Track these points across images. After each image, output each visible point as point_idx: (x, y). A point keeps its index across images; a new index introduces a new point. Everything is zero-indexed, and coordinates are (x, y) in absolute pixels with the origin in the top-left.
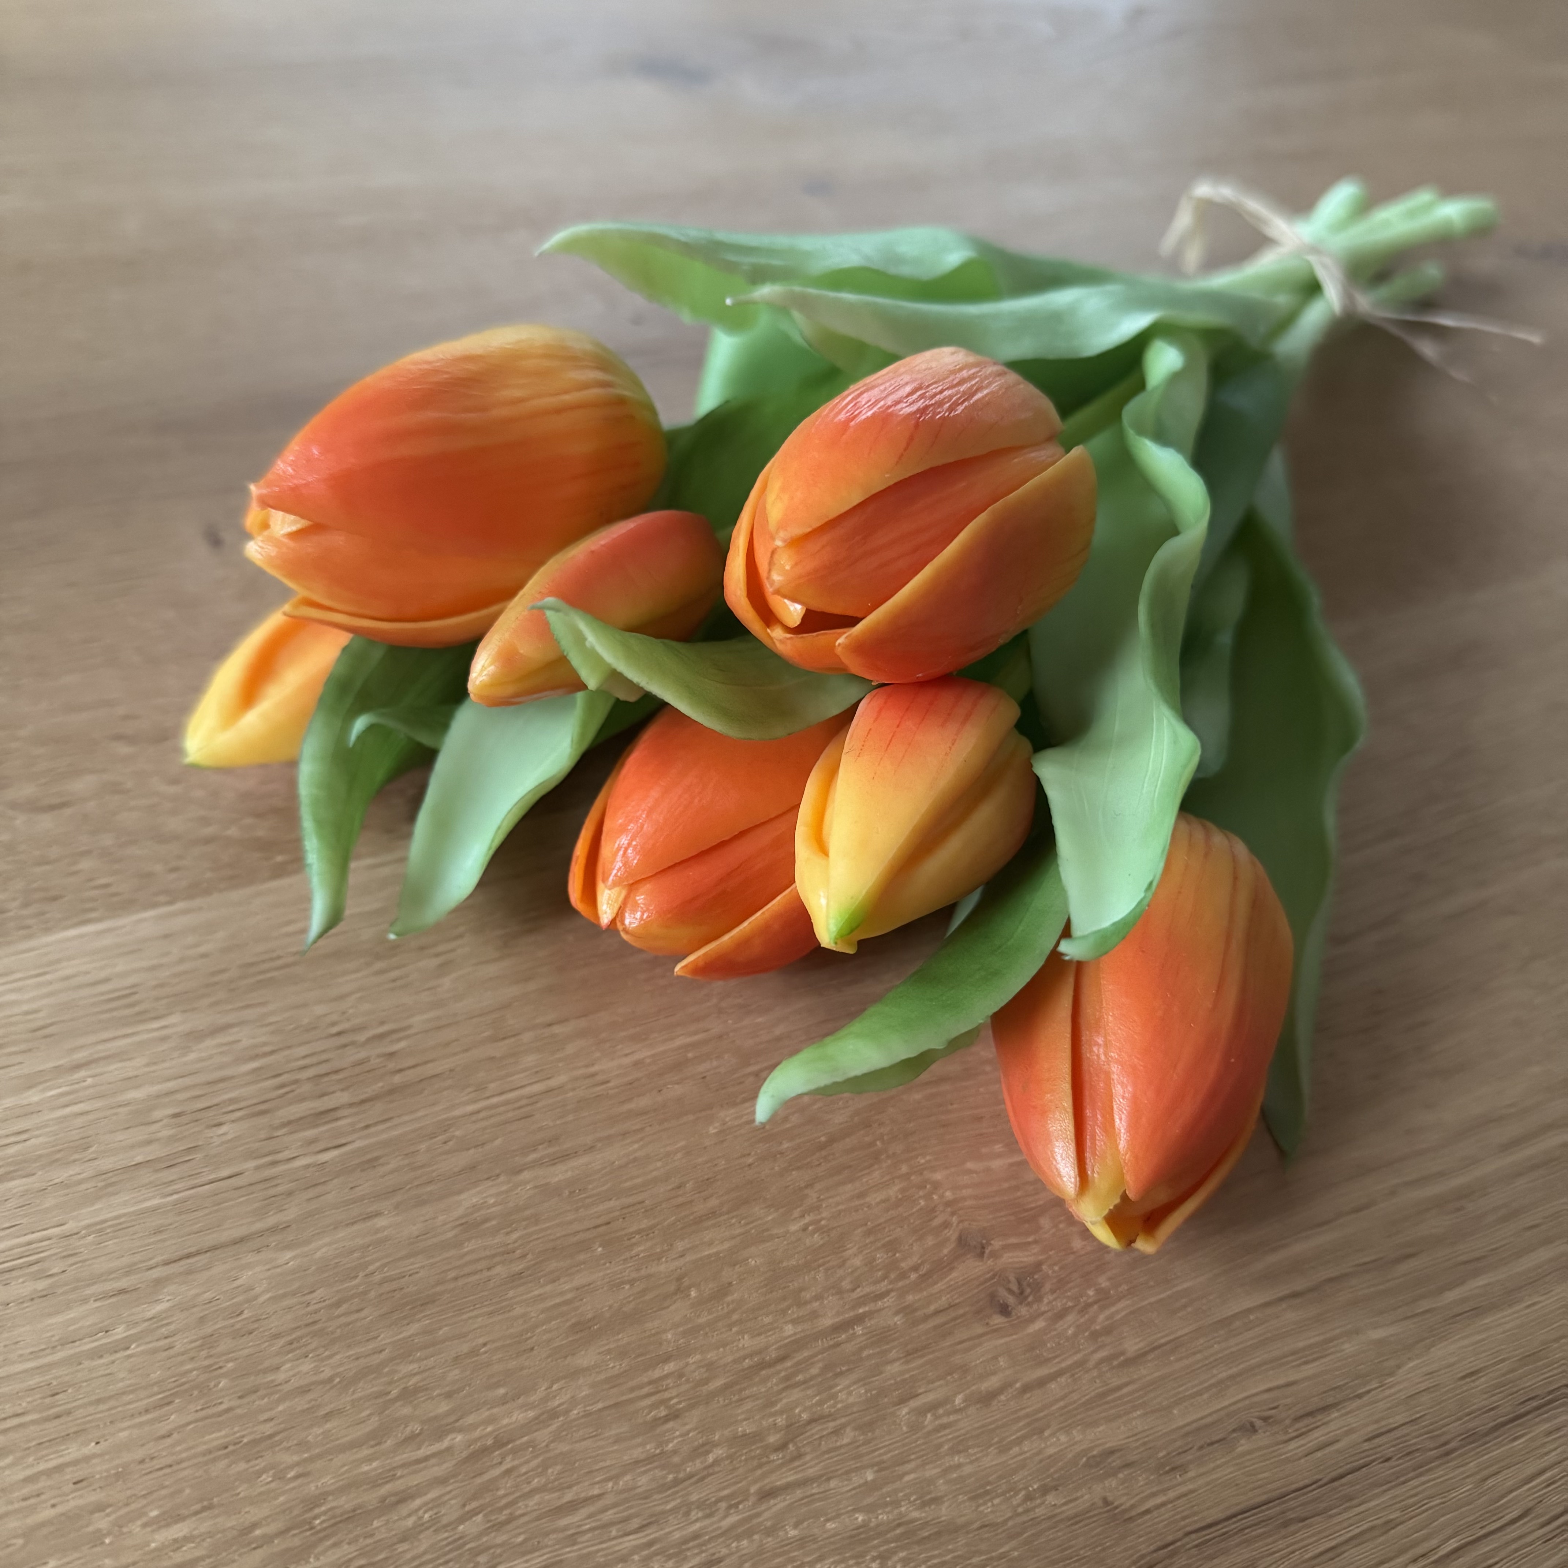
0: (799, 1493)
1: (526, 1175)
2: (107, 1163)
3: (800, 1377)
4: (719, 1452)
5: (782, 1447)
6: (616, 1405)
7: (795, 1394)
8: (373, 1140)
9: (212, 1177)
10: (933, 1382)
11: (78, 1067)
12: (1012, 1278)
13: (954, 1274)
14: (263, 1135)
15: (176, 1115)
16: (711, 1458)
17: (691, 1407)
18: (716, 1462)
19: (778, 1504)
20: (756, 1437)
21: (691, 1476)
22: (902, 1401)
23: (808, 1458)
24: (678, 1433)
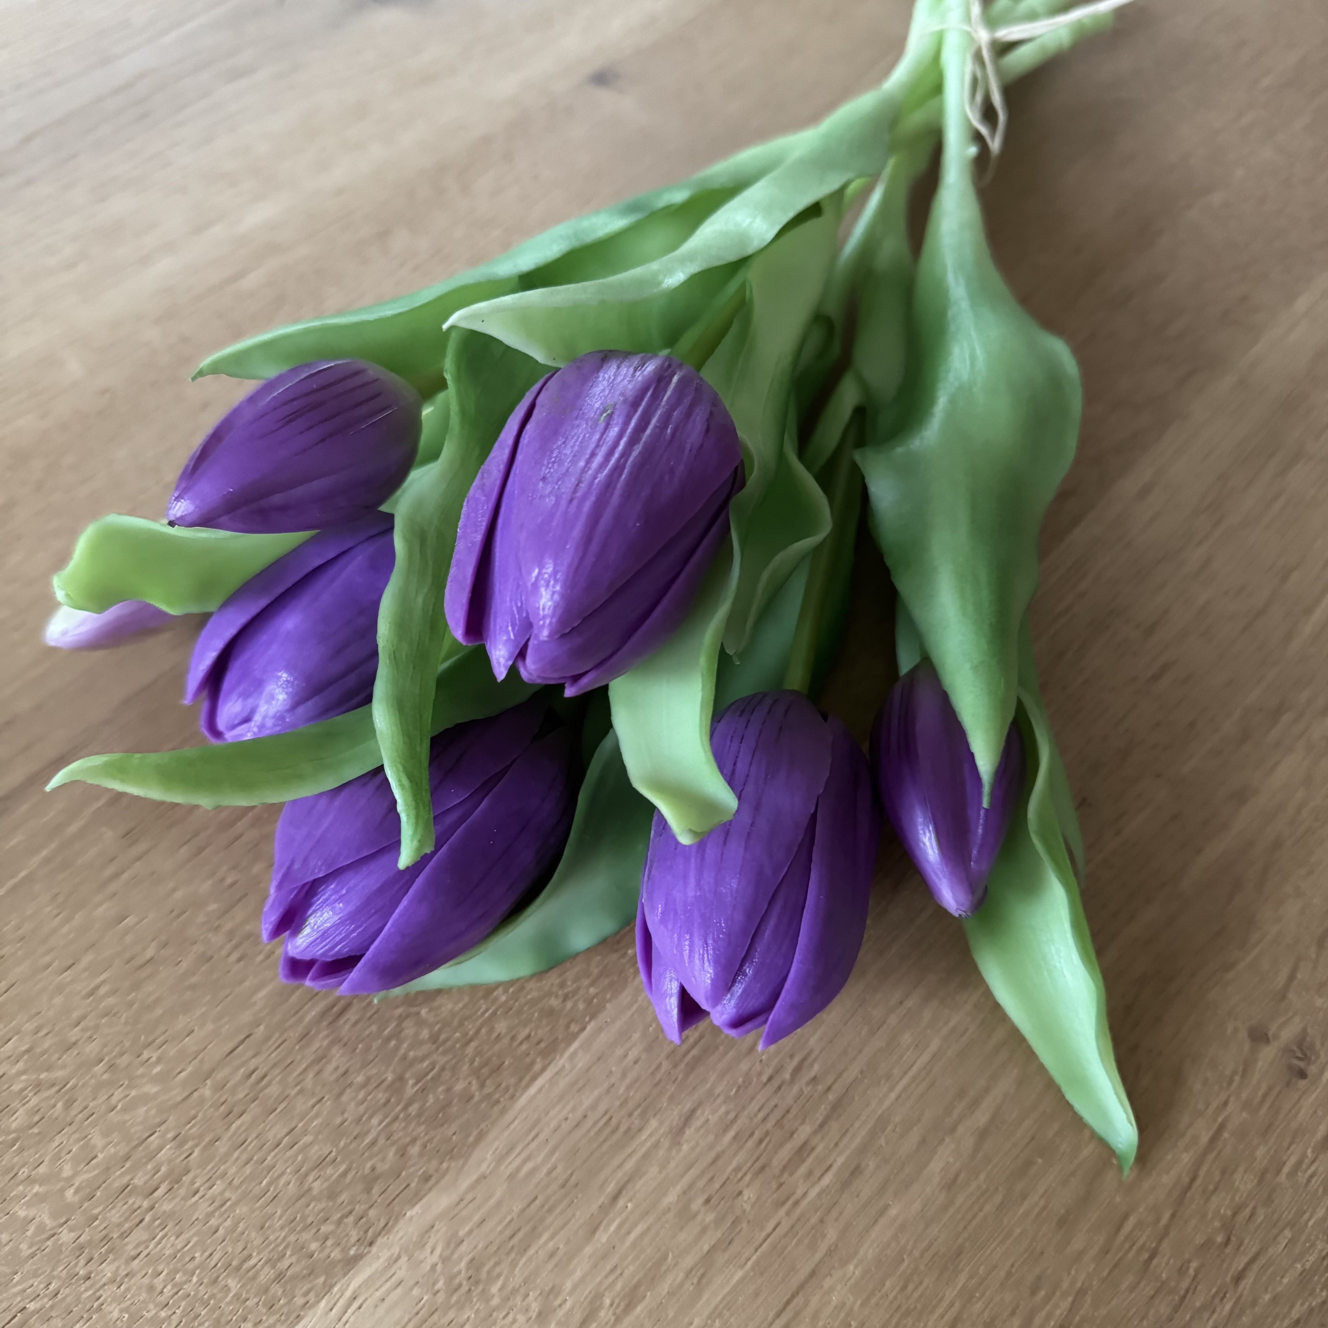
0: (1255, 1267)
1: (961, 1129)
2: (688, 1261)
3: (1211, 1187)
4: (1194, 1265)
5: (1227, 1242)
6: (1116, 1265)
7: (1215, 1201)
8: (848, 1152)
9: (764, 1234)
10: (1288, 1148)
11: (615, 1198)
12: (1295, 1048)
13: (1260, 1064)
14: (774, 1185)
15: (708, 1201)
16: (1191, 1272)
17: (1160, 1242)
18: (1197, 1272)
19: (1247, 1283)
20: (1208, 1244)
21: (1187, 1291)
22: (1278, 1172)
23: (1247, 1241)
24: (1163, 1265)
